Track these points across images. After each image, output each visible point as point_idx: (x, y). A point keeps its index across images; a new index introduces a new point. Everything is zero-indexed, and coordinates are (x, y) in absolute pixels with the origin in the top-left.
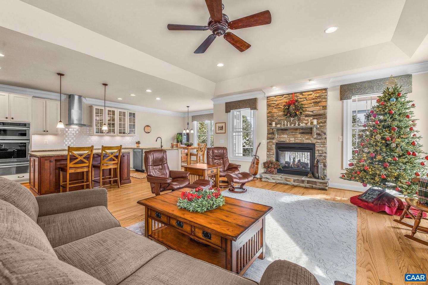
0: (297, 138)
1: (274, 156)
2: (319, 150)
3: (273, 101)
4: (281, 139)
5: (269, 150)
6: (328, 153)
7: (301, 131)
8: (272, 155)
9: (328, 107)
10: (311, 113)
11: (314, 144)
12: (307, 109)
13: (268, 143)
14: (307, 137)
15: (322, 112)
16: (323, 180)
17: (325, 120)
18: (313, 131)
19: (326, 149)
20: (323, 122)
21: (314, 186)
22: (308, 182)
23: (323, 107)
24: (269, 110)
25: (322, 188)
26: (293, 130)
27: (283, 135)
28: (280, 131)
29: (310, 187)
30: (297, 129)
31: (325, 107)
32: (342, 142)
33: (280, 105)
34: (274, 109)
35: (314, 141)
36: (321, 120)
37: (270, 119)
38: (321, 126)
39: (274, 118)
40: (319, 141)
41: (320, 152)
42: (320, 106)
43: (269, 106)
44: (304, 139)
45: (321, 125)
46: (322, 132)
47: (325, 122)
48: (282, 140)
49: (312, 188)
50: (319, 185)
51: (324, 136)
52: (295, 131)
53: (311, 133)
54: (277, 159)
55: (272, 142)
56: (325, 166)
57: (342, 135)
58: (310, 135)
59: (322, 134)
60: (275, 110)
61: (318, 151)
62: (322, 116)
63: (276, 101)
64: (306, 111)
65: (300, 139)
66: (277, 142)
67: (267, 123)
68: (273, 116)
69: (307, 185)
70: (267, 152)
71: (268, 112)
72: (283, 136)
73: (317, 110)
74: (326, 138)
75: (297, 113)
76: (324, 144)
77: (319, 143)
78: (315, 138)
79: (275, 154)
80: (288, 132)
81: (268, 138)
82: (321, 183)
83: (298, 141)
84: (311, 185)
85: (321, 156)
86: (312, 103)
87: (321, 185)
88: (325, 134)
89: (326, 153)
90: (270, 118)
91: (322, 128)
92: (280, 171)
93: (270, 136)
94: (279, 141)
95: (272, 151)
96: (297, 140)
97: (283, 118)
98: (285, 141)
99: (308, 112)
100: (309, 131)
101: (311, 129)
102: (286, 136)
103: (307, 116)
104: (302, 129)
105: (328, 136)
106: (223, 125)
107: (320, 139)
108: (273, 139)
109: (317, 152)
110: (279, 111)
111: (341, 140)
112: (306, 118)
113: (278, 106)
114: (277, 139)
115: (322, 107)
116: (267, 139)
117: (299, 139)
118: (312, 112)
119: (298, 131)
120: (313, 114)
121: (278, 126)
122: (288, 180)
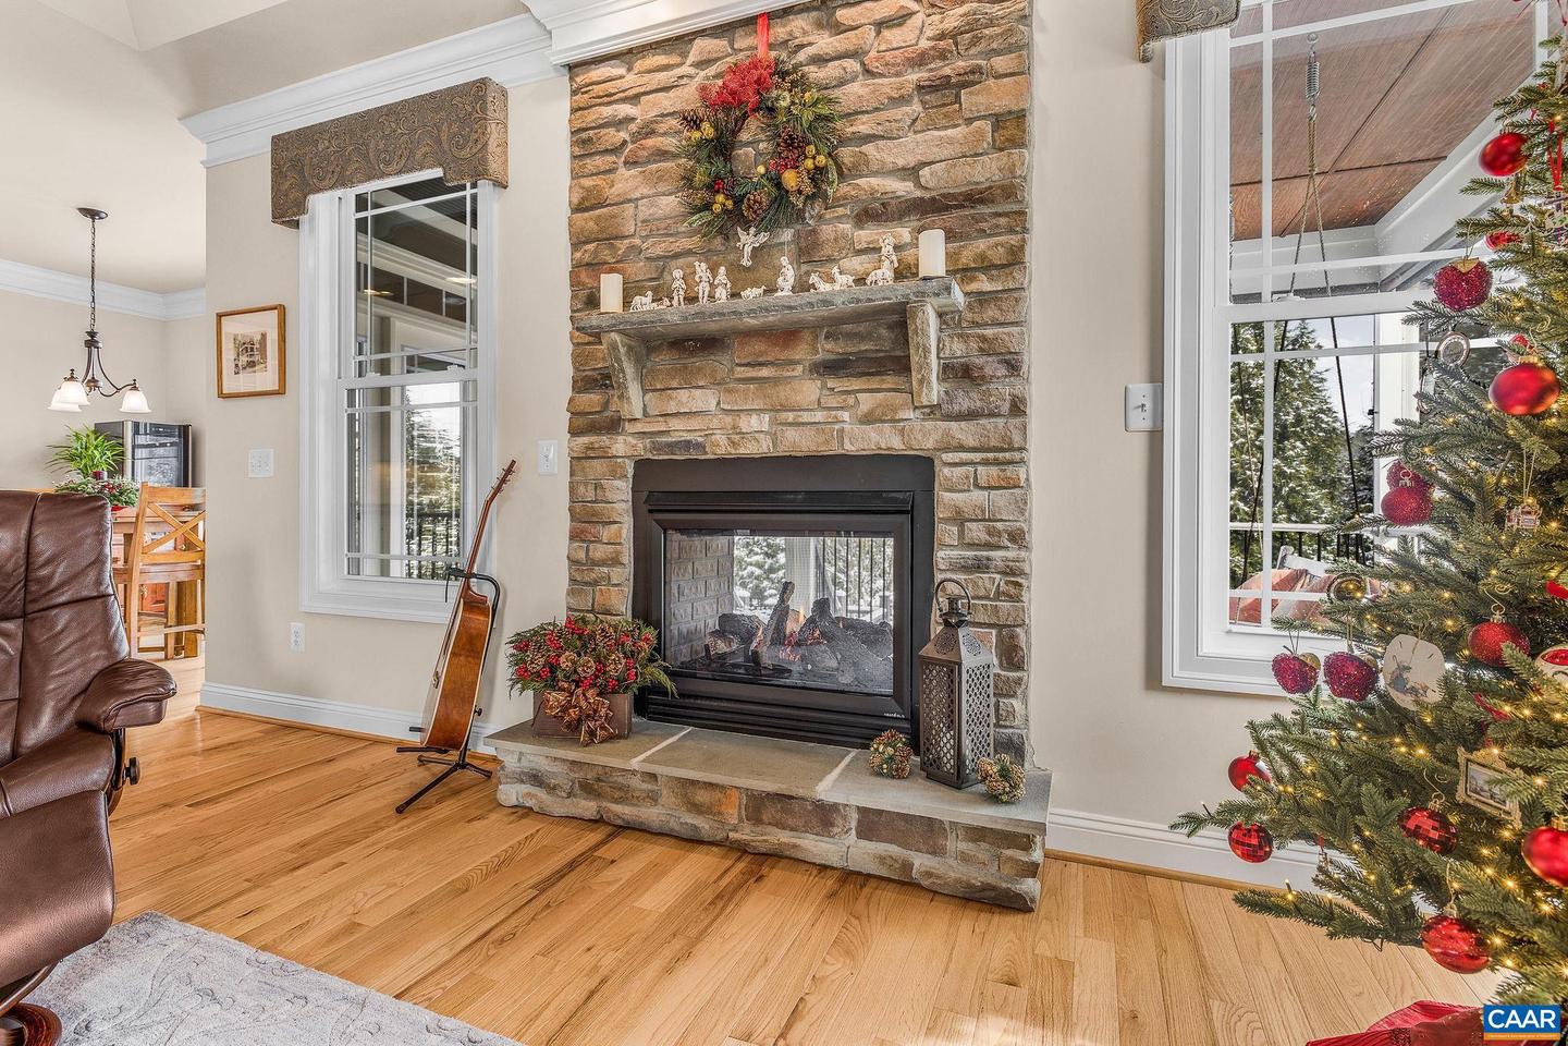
0: (790, 416)
1: (624, 574)
2: (968, 512)
3: (609, 99)
4: (675, 424)
5: (585, 521)
6: (1036, 538)
7: (827, 349)
8: (603, 563)
9: (1035, 124)
10: (903, 188)
11: (922, 467)
12: (869, 149)
13: (578, 461)
14: (867, 402)
15: (986, 170)
16: (993, 798)
17: (1013, 239)
18: (913, 340)
19: (1022, 506)
20: (999, 255)
21: (920, 862)
22: (872, 824)
23: (998, 121)
24: (587, 182)
25: (987, 887)
26: (759, 346)
27: (683, 395)
28: (663, 359)
29: (884, 872)
30: (786, 334)
31: (1011, 128)
32: (1156, 437)
33: (662, 128)
34: (622, 170)
35: (924, 436)
36: (982, 245)
37: (587, 258)
38: (981, 299)
39: (622, 245)
40: (963, 432)
41: (976, 531)
42: (969, 121)
43: (584, 143)
44: (846, 416)
45: (984, 284)
46: (988, 347)
47: (1015, 259)
48: (680, 430)
49: (905, 883)
50: (965, 858)
51: (1002, 390)
52: (775, 353)
53: (902, 366)
54: (648, 604)
55: (605, 456)
56: (1012, 655)
57: (1156, 375)
58: (890, 381)
59: (992, 367)
60: (627, 181)
61: (960, 519)
62: (985, 210)
63: (635, 99)
64: (860, 168)
65: (819, 416)
66: (642, 449)
67: (573, 297)
68: (610, 238)
69: (863, 853)
70: (574, 536)
71: (576, 201)
72: (688, 399)
73: (947, 152)
74: (1018, 408)
75: (790, 179)
76: (1005, 455)
77: (962, 448)
78: (933, 411)
79: (627, 557)
80: (721, 363)
81: (581, 421)
82: (977, 834)
83: (800, 442)
84: (893, 850)
85: (980, 566)
86: (902, 100)
87: (982, 851)
88: (1013, 366)
89: (1017, 538)
90: (591, 247)
91: (991, 312)
92: (654, 706)
93: (592, 399)
94: (656, 447)
95: (606, 533)
96: (791, 435)
97: (685, 243)
98: (700, 447)
99: (874, 181)
100: (881, 341)
101: (899, 319)
102: (704, 399)
103: (873, 213)
104: (833, 325)
105: (1042, 386)
106: (270, 325)
107: (971, 415)
108: (614, 425)
109: (946, 533)
110: (662, 187)
111: (1141, 421)
112: (865, 235)
113: (650, 142)
114: (639, 427)
115: (986, 126)
116: (575, 432)
117: (806, 417)
118: (912, 172)
119: (801, 352)
120: (918, 193)
121: (644, 303)
122: (702, 797)
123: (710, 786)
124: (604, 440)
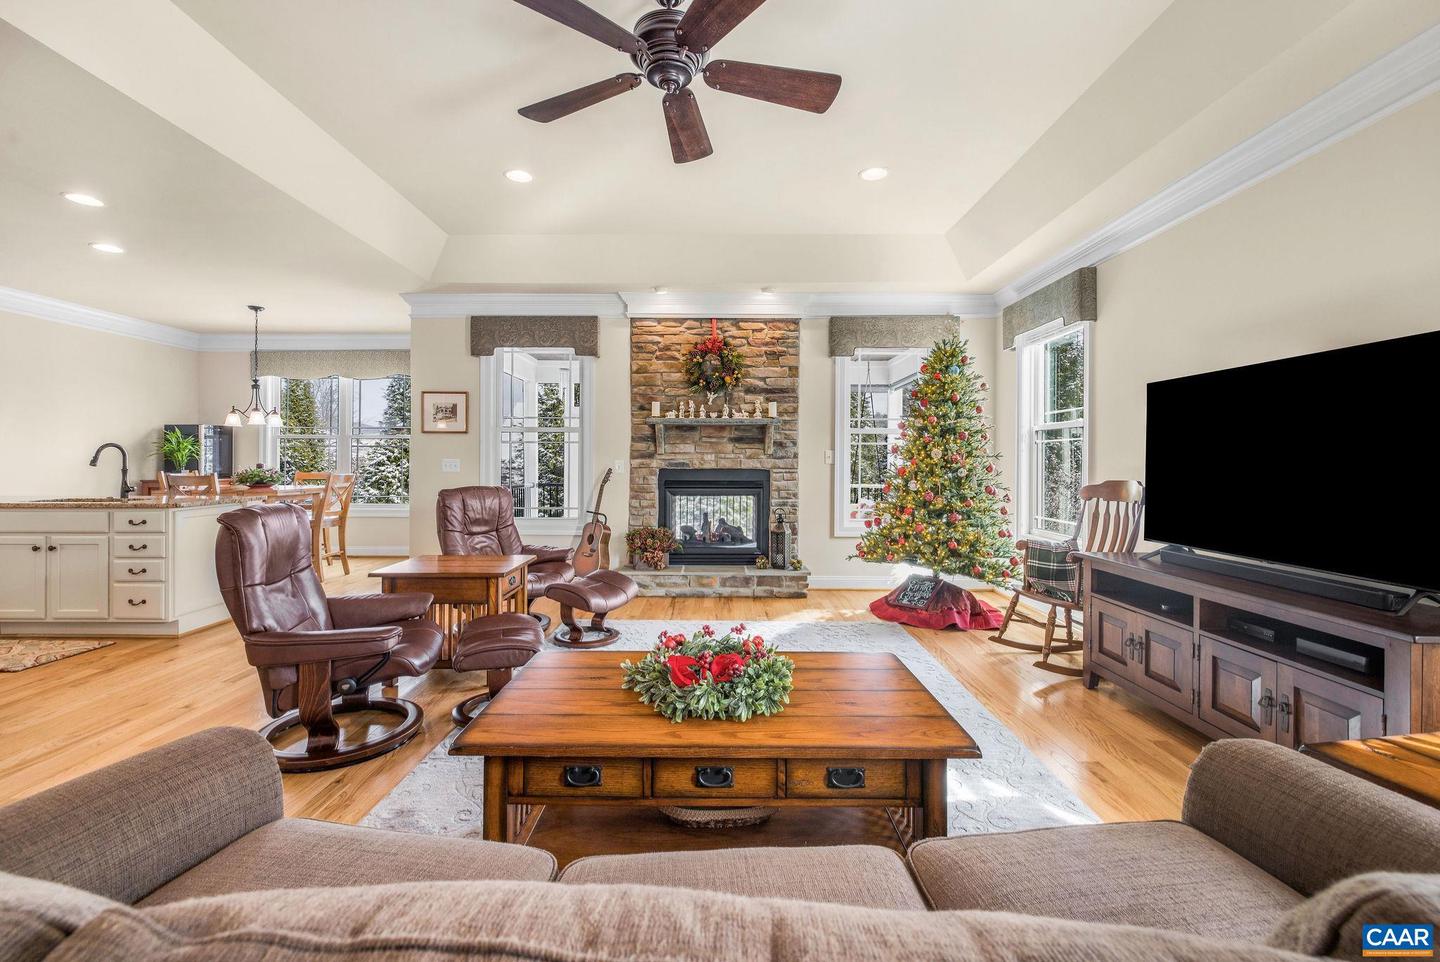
0: (723, 455)
1: (655, 512)
2: (782, 488)
3: (651, 333)
4: (678, 456)
5: (637, 492)
6: (800, 496)
7: (737, 434)
8: (647, 507)
9: (800, 369)
10: (761, 384)
11: (767, 473)
12: (749, 369)
13: (633, 470)
14: (749, 452)
15: (786, 383)
16: (795, 569)
17: (795, 405)
18: (767, 435)
19: (796, 486)
20: (790, 410)
21: (776, 590)
22: (761, 581)
23: (790, 368)
24: (641, 363)
25: (795, 593)
26: (711, 431)
27: (682, 446)
28: (673, 433)
29: (765, 595)
30: (722, 428)
31: (794, 371)
32: (833, 466)
33: (673, 348)
34: (654, 360)
35: (768, 464)
36: (786, 405)
37: (641, 392)
38: (785, 422)
39: (656, 389)
40: (780, 463)
41: (783, 494)
42: (782, 367)
43: (637, 348)
44: (742, 456)
45: (786, 418)
46: (787, 437)
47: (795, 411)
48: (680, 459)
49: (773, 596)
50: (788, 586)
51: (791, 450)
52: (716, 434)
53: (762, 441)
54: (665, 518)
55: (648, 466)
56: (794, 531)
57: (833, 448)
58: (757, 446)
59: (789, 444)
60: (657, 365)
61: (779, 490)
62: (787, 395)
63: (662, 335)
64: (746, 376)
65: (733, 456)
66: (663, 465)
67: (632, 405)
68: (650, 384)
69: (760, 590)
70: (632, 498)
71: (635, 368)
72: (682, 448)
73: (775, 375)
74: (796, 456)
75: (728, 379)
76: (792, 470)
77: (779, 468)
78: (771, 456)
79: (657, 505)
80: (696, 435)
81: (636, 454)
82: (792, 579)
83: (725, 464)
84: (768, 588)
85: (785, 504)
86: (761, 356)
87: (794, 584)
88: (795, 444)
89: (795, 495)
90: (643, 388)
91: (788, 426)
92: (677, 558)
93: (642, 446)
94: (670, 464)
95: (648, 496)
96: (723, 461)
97: (682, 392)
98: (687, 465)
99: (752, 380)
100: (755, 433)
101: (763, 429)
102: (690, 448)
103: (750, 390)
104: (737, 428)
105: (802, 448)
106: (460, 400)
107: (782, 458)
108: (651, 456)
109: (774, 494)
110: (672, 370)
111: (829, 461)
112: (749, 397)
113: (669, 353)
114: (663, 457)
115: (787, 369)
116: (633, 457)
117: (728, 456)
118: (764, 379)
119: (726, 434)
120: (765, 386)
121: (671, 415)
122: (705, 581)
123: (708, 577)
124: (647, 461)
